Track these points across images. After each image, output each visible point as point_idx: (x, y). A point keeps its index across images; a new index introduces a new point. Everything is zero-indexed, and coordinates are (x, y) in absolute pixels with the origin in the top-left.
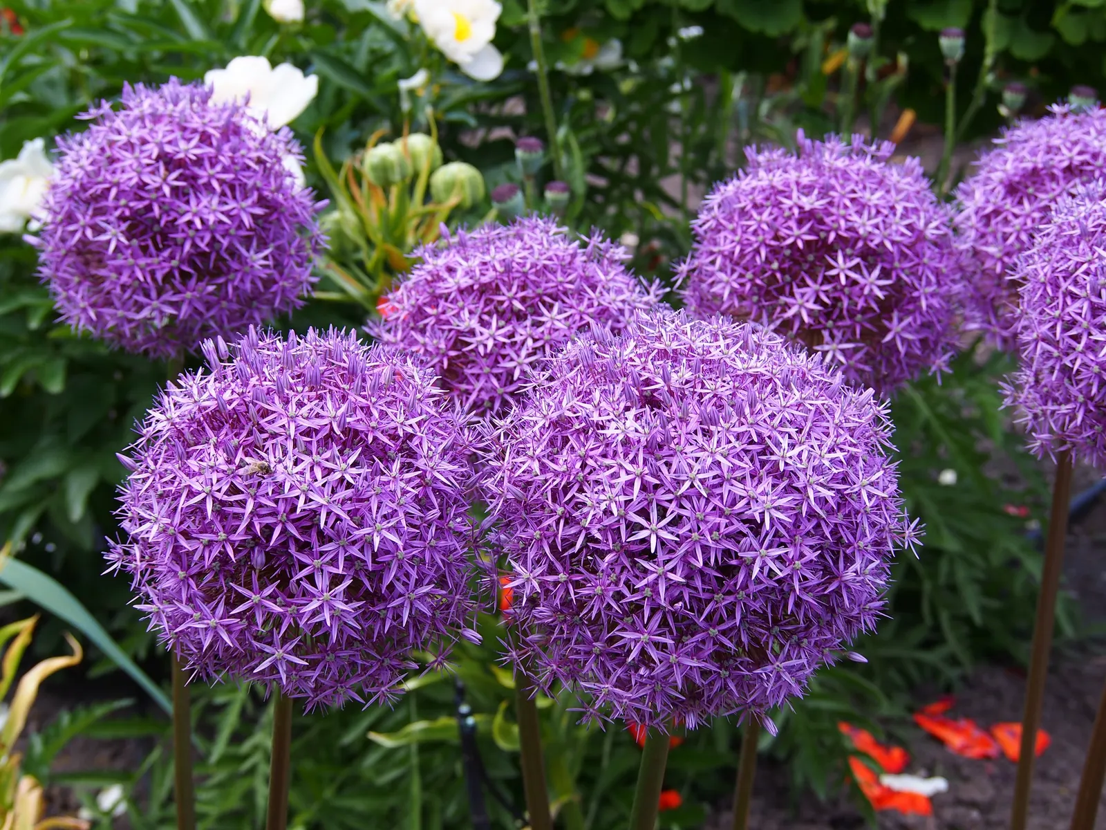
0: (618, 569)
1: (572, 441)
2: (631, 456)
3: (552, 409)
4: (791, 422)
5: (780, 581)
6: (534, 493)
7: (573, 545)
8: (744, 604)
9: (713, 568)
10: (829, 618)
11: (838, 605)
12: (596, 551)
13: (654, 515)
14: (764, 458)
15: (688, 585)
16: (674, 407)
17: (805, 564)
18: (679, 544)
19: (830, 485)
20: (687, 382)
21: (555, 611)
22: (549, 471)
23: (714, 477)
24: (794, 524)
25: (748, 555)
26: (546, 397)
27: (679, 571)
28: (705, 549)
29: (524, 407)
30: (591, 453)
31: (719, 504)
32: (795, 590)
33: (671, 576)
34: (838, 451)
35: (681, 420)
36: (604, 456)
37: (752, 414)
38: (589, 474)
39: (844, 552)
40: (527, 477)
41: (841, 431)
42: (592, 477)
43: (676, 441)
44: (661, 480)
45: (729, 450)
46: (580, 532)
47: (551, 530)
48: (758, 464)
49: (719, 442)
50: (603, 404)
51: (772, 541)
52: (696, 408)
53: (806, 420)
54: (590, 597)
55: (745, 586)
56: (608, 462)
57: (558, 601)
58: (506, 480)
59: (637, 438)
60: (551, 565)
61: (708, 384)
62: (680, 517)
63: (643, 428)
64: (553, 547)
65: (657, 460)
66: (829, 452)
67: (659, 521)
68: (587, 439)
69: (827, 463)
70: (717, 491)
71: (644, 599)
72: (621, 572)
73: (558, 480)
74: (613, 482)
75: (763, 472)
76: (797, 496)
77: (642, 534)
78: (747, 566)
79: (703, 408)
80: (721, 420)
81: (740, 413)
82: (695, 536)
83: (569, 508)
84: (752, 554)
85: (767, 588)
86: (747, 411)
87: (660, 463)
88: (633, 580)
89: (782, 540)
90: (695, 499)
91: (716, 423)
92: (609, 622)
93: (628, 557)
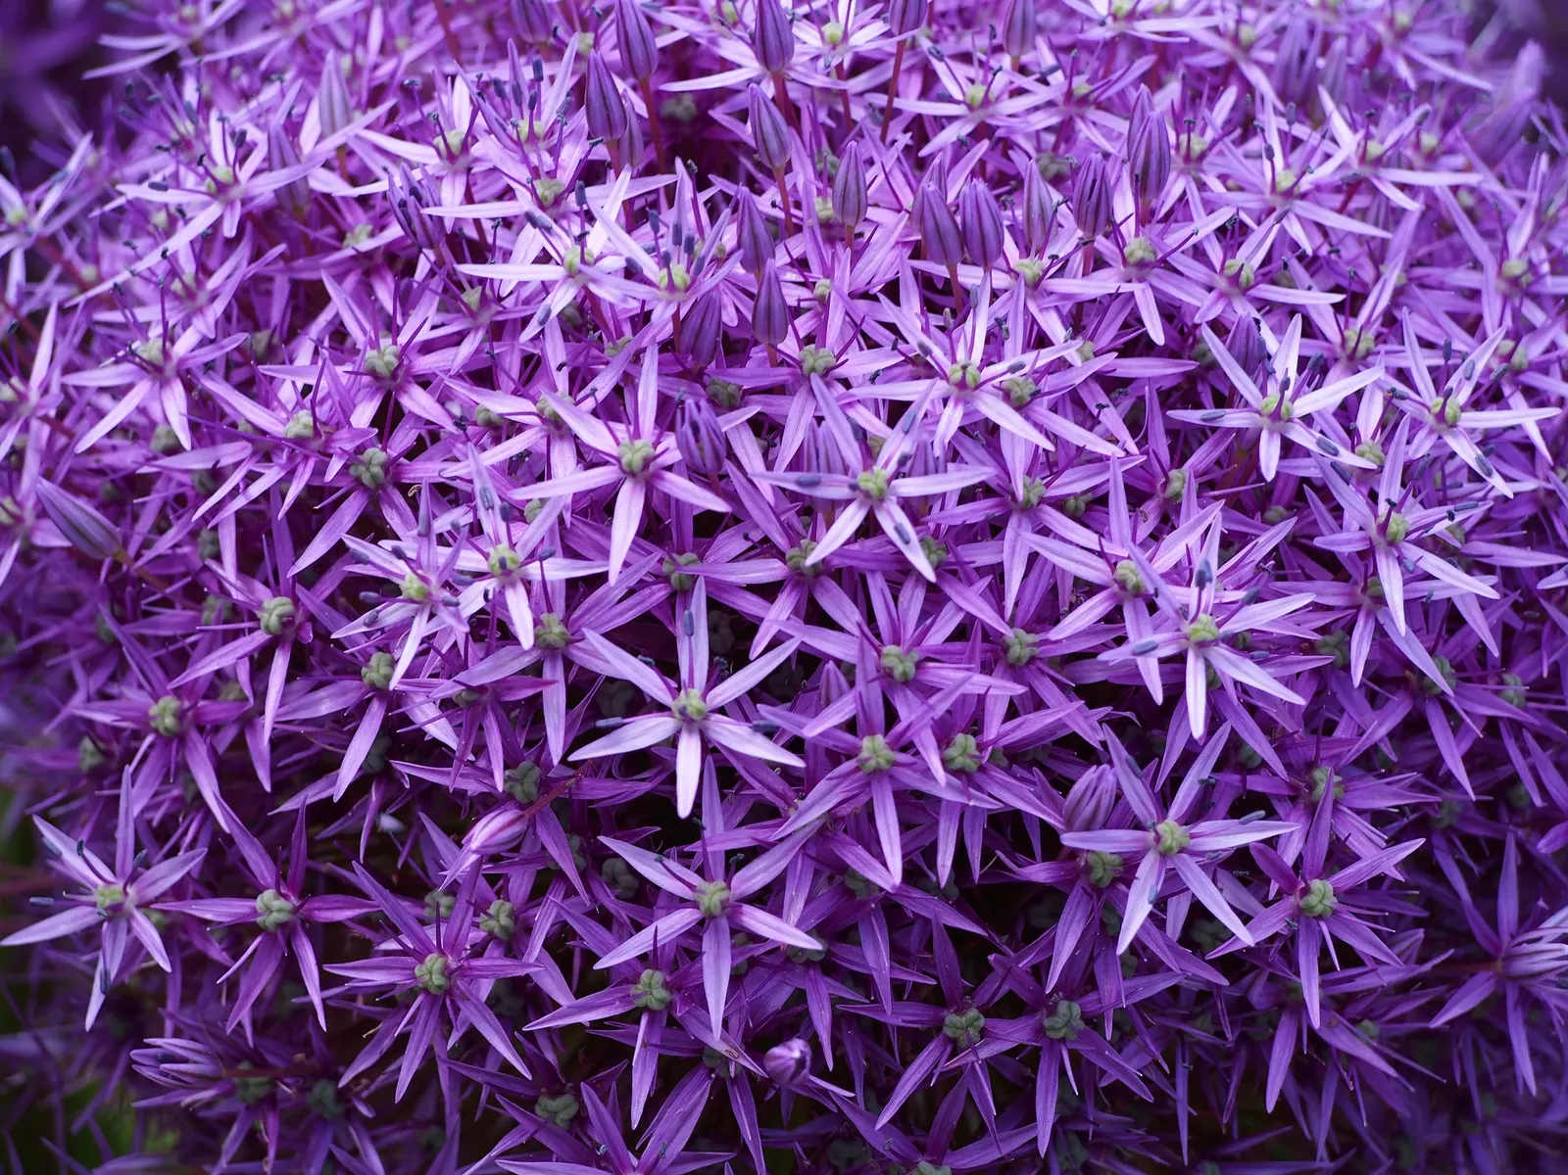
0: (520, 883)
1: (340, 303)
2: (603, 384)
3: (255, 160)
4: (1311, 263)
5: (1237, 964)
6: (160, 529)
7: (329, 764)
8: (1075, 1057)
9: (943, 895)
10: (1438, 1136)
11: (1484, 1081)
12: (428, 793)
13: (695, 651)
14: (1193, 416)
15: (827, 966)
16: (802, 176)
17: (1347, 895)
18: (799, 783)
19: (1479, 547)
20: (861, 64)
21: (231, 1052)
22: (232, 434)
23: (967, 496)
24: (1309, 716)
25: (1106, 844)
26: (223, 99)
27: (796, 902)
28: (916, 808)
29: (124, 141)
30: (425, 363)
31: (986, 614)
32: (1301, 1007)
33: (758, 921)
34: (1517, 400)
35: (832, 232)
36: (483, 376)
37: (1145, 217)
38: (412, 453)
39: (1521, 847)
40: (128, 457)
41: (1535, 315)
42: (427, 470)
43: (804, 324)
44: (731, 496)
45: (1040, 374)
46: (360, 709)
47: (230, 694)
48: (1161, 444)
49: (995, 339)
50: (487, 149)
51: (1207, 789)
52: (898, 181)
53: (1378, 253)
54: (389, 1001)
55: (1082, 981)
56: (500, 404)
57: (244, 1016)
58: (32, 465)
59: (634, 306)
60: (220, 847)
61: (952, 78)
62: (808, 662)
63: (665, 261)
64: (233, 771)
65: (722, 405)
66: (1476, 404)
67: (715, 678)
68: (406, 300)
69: (1467, 453)
70: (981, 555)
71: (632, 1017)
72: (537, 895)
73: (270, 476)
74: (519, 494)
75: (1181, 480)
76: (1330, 593)
77: (642, 733)
78: (1096, 891)
79: (930, 187)
80: (1010, 246)
81: (1095, 214)
82: (874, 748)
83: (314, 600)
84: (1121, 840)
85: (1174, 990)
86: (1124, 205)
87: (733, 424)
88: (590, 934)
89: (1257, 784)
90: (877, 587)
91: (986, 256)
92: (467, 1110)
93: (572, 828)
